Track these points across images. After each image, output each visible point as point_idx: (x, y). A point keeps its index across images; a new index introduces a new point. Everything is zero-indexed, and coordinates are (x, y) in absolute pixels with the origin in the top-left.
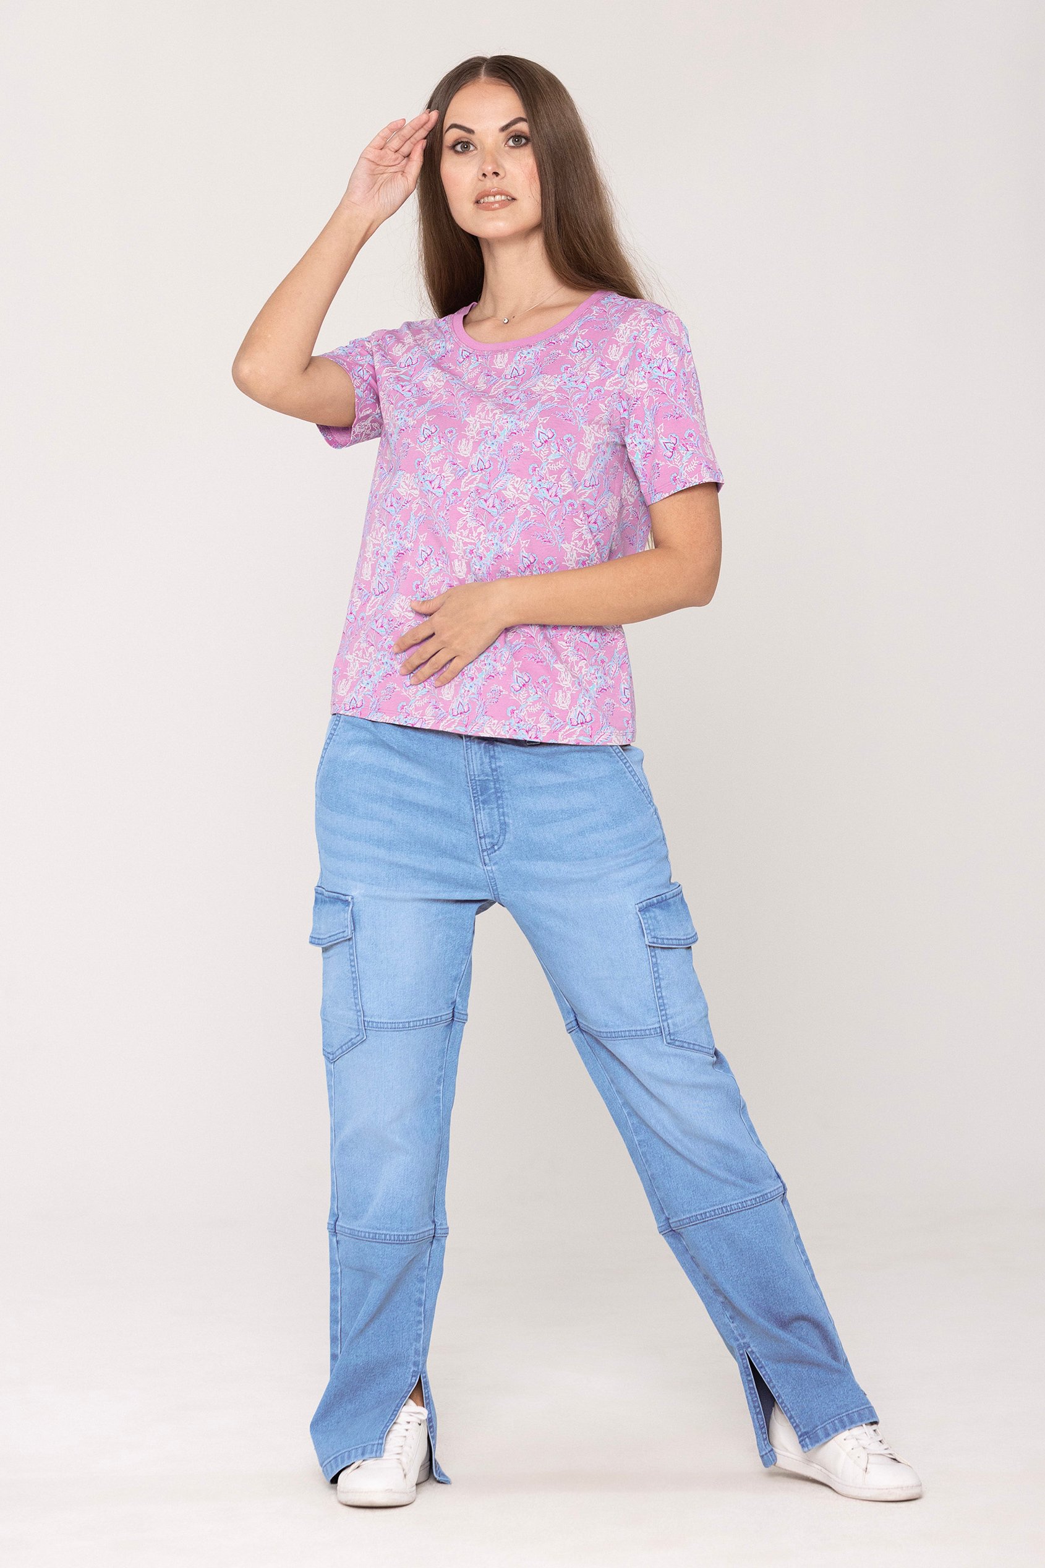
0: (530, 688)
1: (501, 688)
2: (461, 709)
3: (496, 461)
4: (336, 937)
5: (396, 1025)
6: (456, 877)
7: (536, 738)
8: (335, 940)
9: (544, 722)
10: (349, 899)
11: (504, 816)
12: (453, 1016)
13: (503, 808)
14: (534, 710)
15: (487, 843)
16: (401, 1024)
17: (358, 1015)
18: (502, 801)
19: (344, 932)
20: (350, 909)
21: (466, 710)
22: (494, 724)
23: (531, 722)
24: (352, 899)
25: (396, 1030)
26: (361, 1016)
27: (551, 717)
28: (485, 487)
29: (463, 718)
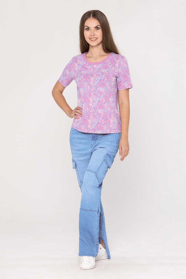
0: (105, 124)
1: (100, 125)
3: (98, 85)
7: (107, 133)
10: (75, 161)
22: (100, 131)
27: (110, 129)
28: (96, 89)
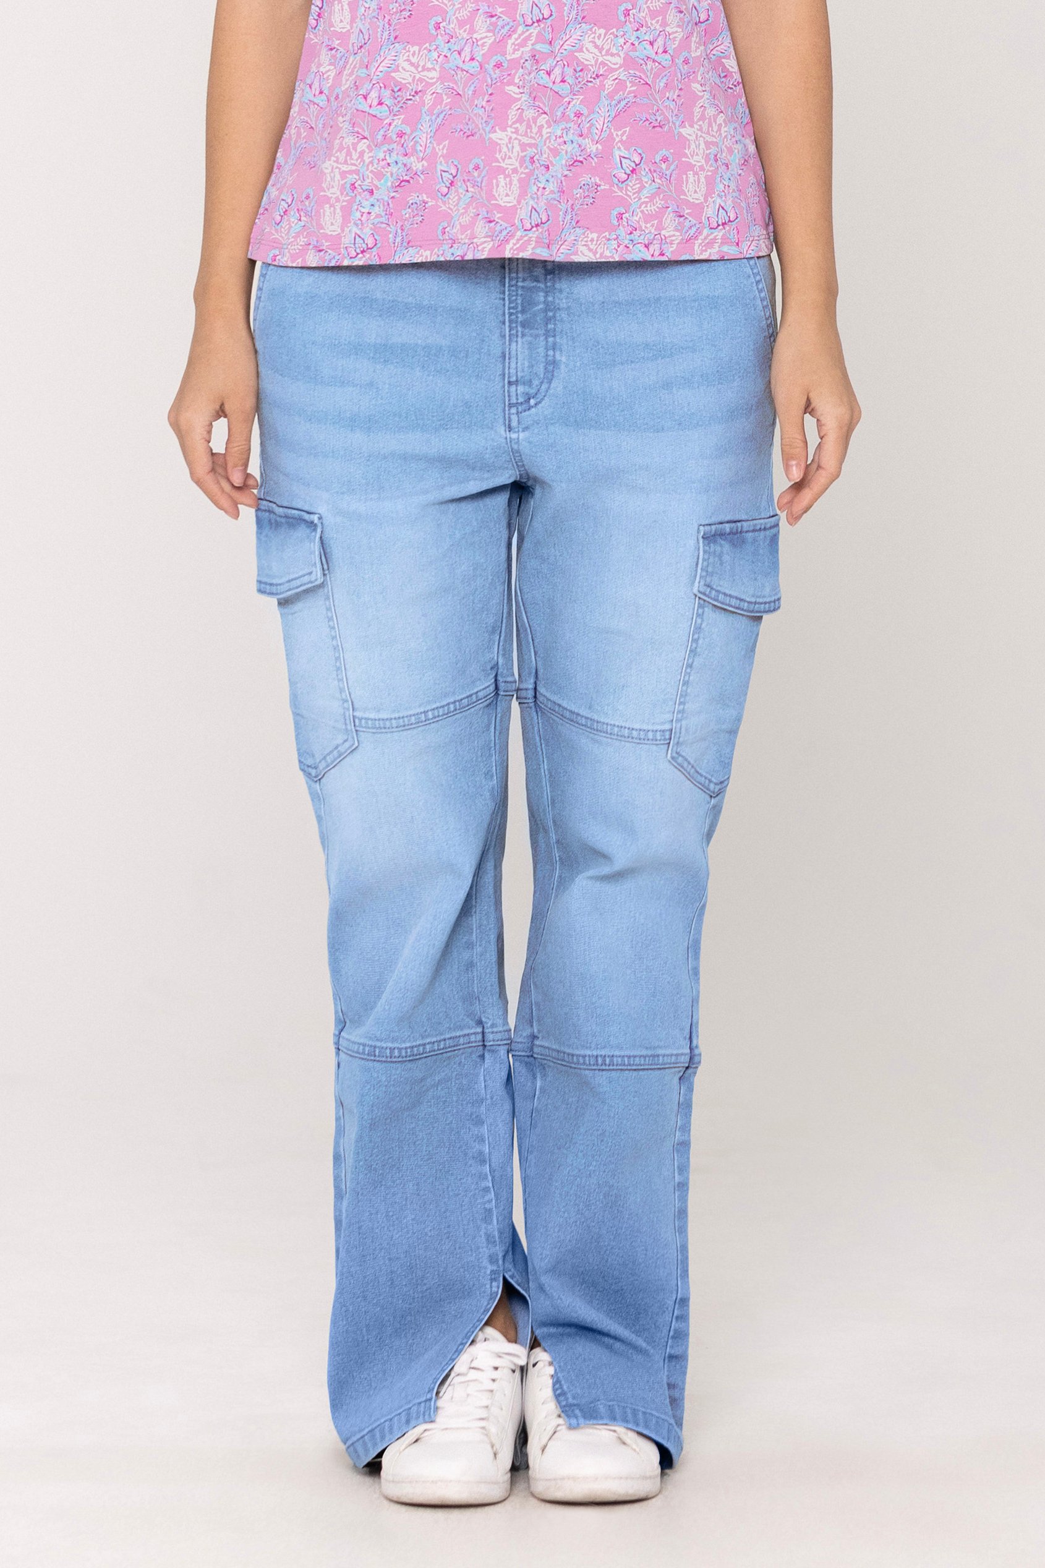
0: (643, 173)
1: (598, 181)
2: (535, 219)
4: (298, 582)
5: (406, 719)
6: (465, 458)
7: (662, 254)
8: (297, 587)
9: (670, 227)
10: (315, 518)
11: (554, 349)
12: (497, 688)
13: (554, 336)
14: (651, 208)
15: (519, 392)
16: (413, 718)
17: (344, 708)
18: (555, 324)
19: (310, 573)
20: (318, 536)
21: (544, 219)
22: (592, 240)
23: (650, 228)
24: (320, 518)
25: (407, 727)
26: (348, 709)
27: (681, 216)
29: (541, 233)
